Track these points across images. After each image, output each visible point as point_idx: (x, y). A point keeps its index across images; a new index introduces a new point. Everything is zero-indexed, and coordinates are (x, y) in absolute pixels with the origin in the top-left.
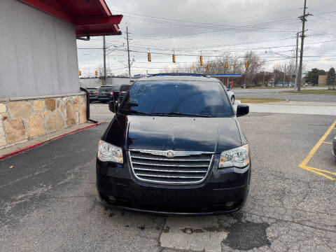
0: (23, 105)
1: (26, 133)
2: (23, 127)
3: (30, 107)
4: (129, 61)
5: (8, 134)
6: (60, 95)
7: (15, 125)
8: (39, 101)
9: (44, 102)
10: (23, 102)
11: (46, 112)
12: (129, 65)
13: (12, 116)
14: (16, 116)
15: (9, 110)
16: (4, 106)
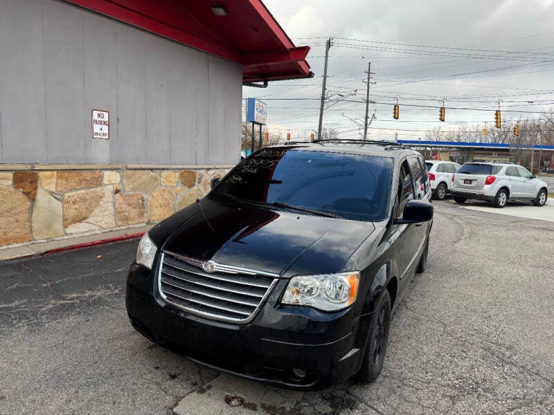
0: (146, 176)
1: (145, 214)
2: (142, 205)
3: (155, 179)
4: (367, 118)
5: (119, 212)
6: (204, 167)
7: (131, 201)
8: (170, 172)
9: (178, 174)
10: (146, 172)
11: (179, 188)
12: (366, 125)
13: (128, 189)
14: (133, 190)
15: (124, 181)
16: (118, 175)
